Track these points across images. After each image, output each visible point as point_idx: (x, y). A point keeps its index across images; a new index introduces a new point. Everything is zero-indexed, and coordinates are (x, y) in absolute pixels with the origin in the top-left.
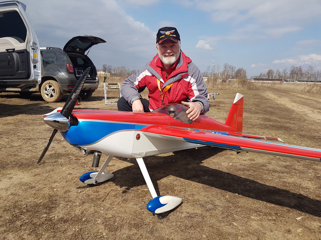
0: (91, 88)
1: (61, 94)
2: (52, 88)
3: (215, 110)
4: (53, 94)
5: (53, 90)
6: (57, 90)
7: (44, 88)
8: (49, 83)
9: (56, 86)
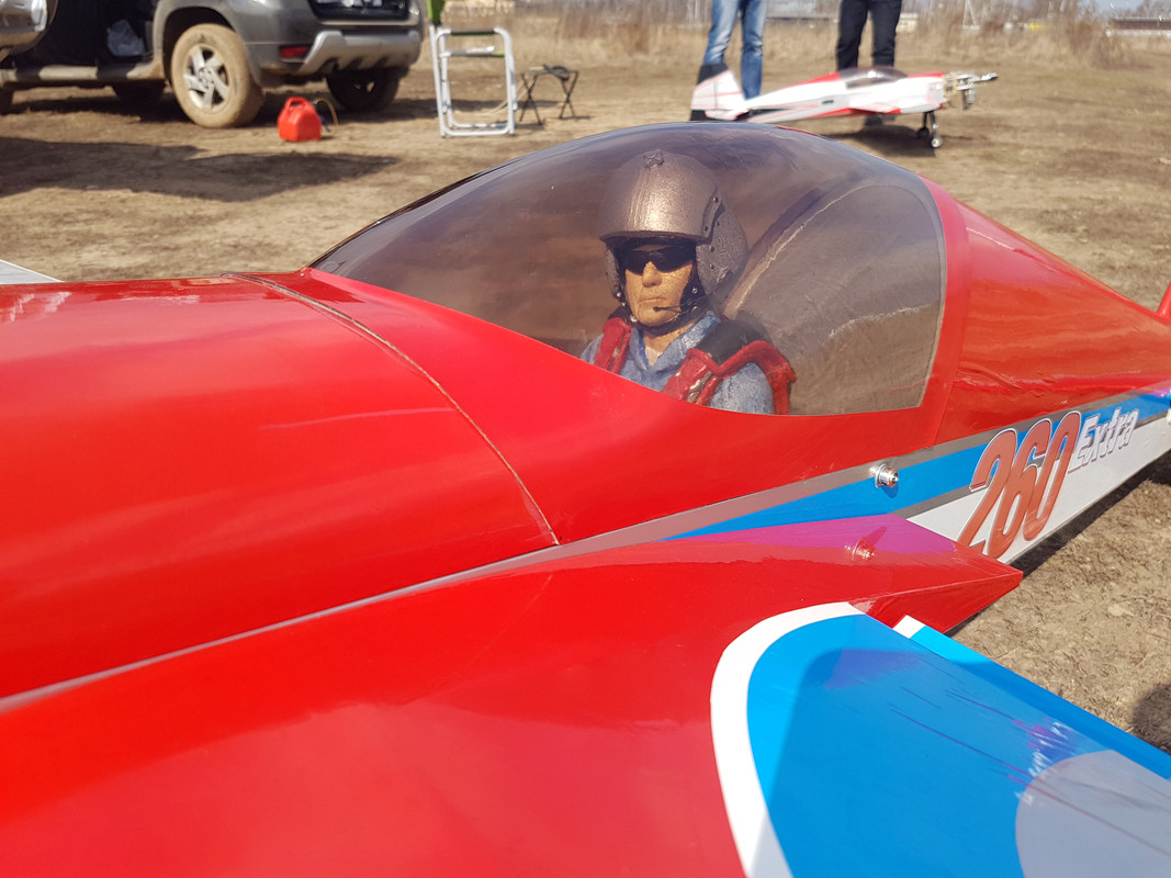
0: (384, 59)
1: (253, 88)
2: (215, 62)
3: (970, 161)
4: (224, 91)
5: (221, 70)
6: (236, 71)
7: (185, 64)
8: (203, 40)
9: (228, 52)
